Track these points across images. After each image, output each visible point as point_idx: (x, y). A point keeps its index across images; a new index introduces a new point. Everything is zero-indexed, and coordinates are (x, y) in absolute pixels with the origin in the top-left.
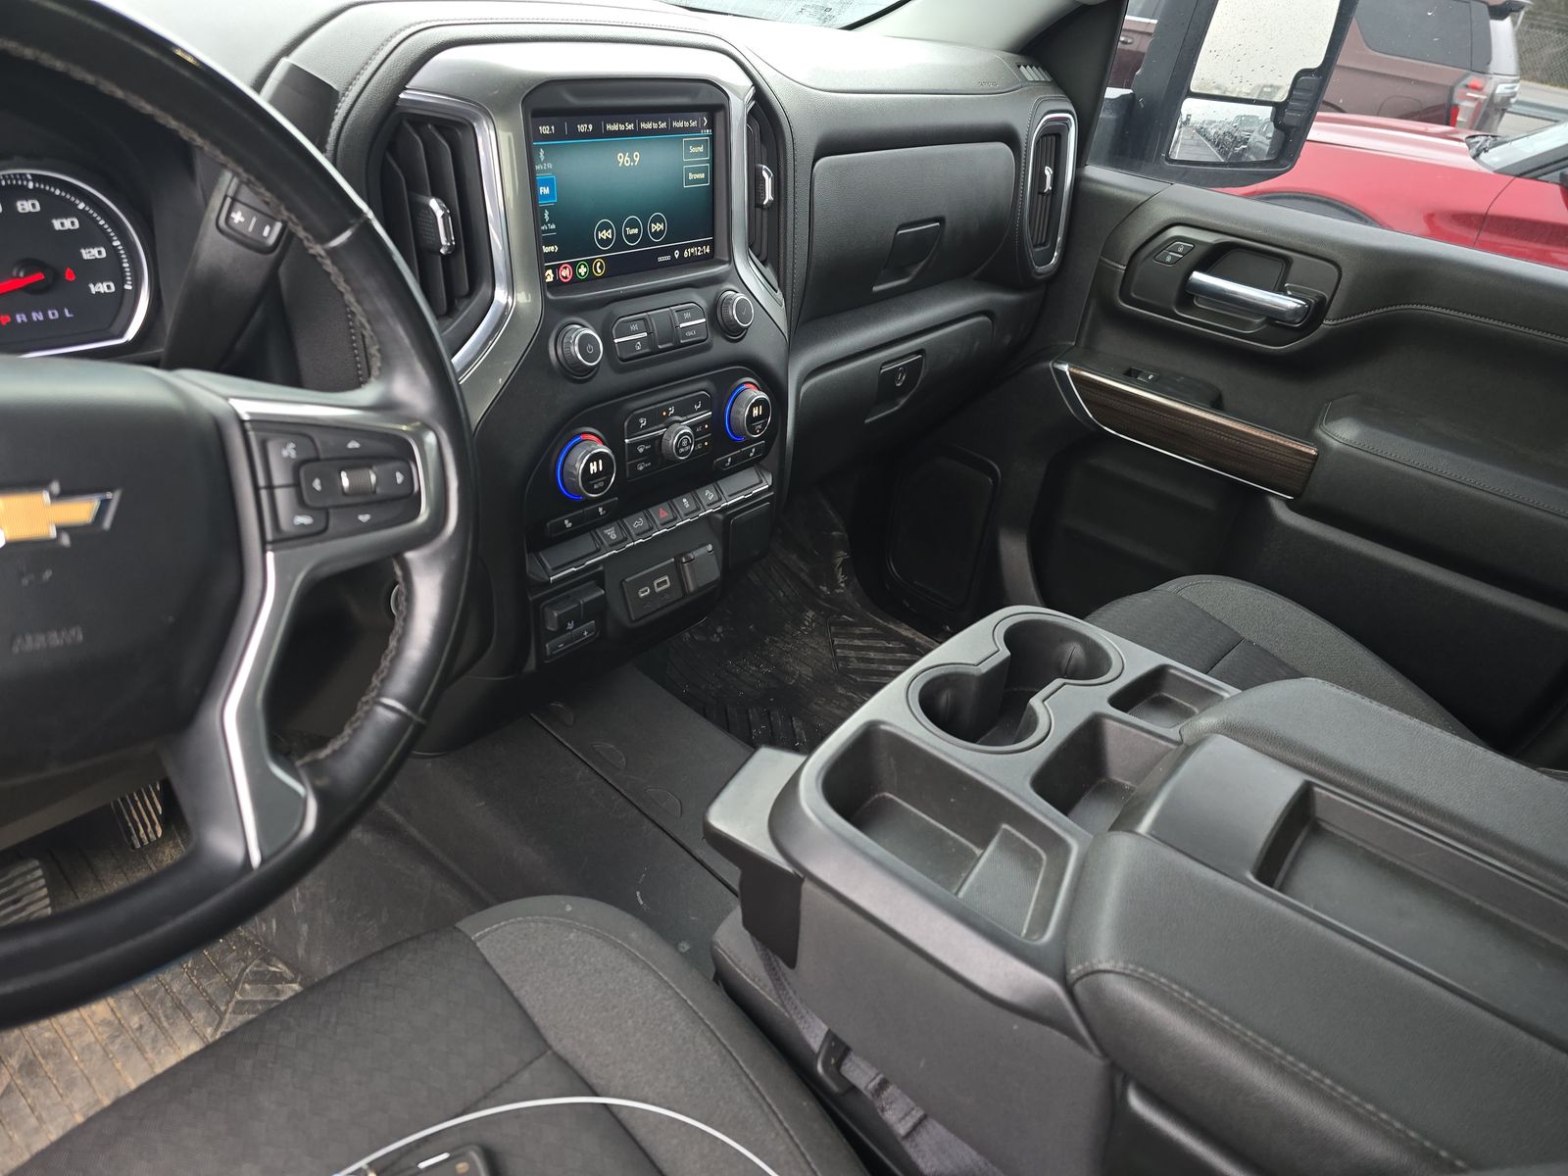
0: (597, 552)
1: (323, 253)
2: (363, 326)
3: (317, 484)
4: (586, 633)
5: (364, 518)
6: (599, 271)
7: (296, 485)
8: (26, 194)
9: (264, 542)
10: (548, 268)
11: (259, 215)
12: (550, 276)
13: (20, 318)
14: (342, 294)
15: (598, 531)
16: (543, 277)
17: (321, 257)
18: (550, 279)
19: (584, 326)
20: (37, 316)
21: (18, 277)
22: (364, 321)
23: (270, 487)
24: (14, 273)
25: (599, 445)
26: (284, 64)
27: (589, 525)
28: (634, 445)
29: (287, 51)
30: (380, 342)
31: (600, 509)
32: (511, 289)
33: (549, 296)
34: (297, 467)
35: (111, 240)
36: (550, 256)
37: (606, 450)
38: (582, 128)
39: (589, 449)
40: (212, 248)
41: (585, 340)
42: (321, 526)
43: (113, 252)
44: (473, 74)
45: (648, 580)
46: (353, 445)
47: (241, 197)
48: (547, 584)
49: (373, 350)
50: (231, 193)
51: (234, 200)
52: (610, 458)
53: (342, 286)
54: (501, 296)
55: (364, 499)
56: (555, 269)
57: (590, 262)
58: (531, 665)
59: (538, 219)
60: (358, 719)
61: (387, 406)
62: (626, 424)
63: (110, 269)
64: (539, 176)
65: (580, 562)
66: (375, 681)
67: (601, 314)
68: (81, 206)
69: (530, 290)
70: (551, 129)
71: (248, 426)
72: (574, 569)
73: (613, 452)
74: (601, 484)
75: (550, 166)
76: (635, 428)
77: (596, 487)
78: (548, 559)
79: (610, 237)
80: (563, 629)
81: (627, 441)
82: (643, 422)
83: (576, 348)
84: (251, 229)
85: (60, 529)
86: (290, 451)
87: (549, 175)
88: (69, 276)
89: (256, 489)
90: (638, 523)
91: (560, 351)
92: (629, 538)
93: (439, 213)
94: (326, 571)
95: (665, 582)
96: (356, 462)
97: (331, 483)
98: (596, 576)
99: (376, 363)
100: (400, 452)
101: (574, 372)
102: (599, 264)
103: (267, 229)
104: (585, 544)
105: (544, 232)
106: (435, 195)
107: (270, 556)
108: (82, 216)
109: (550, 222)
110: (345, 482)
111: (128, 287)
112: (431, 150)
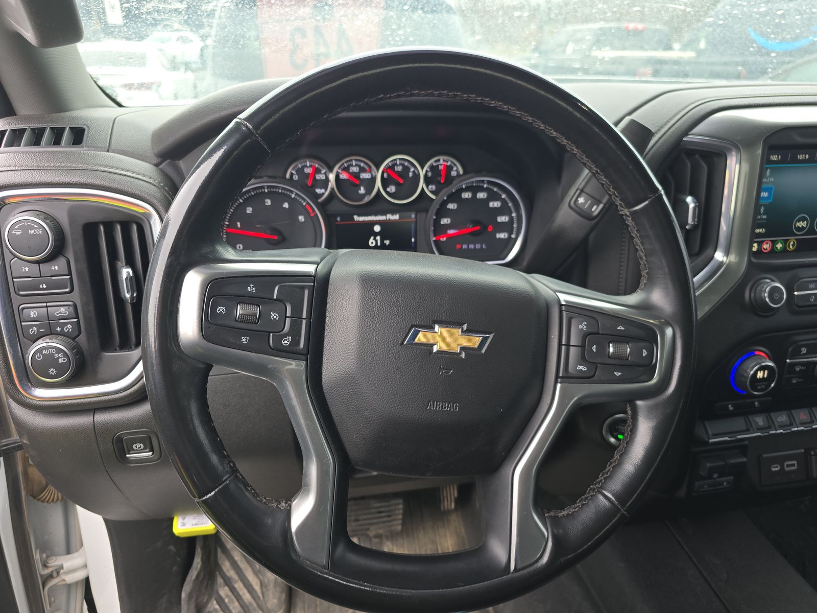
0: (747, 431)
1: (628, 214)
2: (641, 258)
3: (594, 348)
4: (725, 484)
5: (618, 374)
6: (791, 247)
7: (582, 346)
8: (481, 189)
9: (557, 376)
10: (755, 242)
11: (593, 199)
12: (755, 247)
13: (465, 246)
14: (632, 238)
15: (750, 417)
16: (751, 246)
17: (628, 216)
18: (754, 249)
19: (773, 281)
20: (471, 246)
21: (469, 227)
22: (642, 255)
23: (568, 345)
24: (468, 226)
25: (768, 360)
26: (627, 119)
27: (746, 411)
28: (793, 365)
29: (631, 113)
30: (649, 268)
31: (756, 403)
32: (727, 253)
33: (753, 260)
34: (585, 336)
35: (511, 213)
36: (760, 235)
37: (771, 364)
38: (800, 157)
39: (760, 361)
40: (564, 216)
41: (774, 290)
42: (592, 374)
43: (511, 219)
44: (733, 125)
45: (781, 460)
46: (621, 328)
47: (586, 190)
48: (707, 443)
49: (644, 273)
50: (581, 187)
51: (582, 191)
52: (775, 370)
53: (634, 233)
54: (719, 256)
55: (620, 362)
56: (760, 244)
57: (786, 241)
58: (682, 493)
59: (757, 212)
60: (586, 498)
61: (645, 307)
62: (790, 349)
63: (507, 227)
64: (764, 186)
65: (734, 435)
66: (601, 478)
67: (788, 275)
68: (504, 196)
69: (740, 254)
70: (778, 158)
71: (563, 308)
72: (727, 438)
73: (777, 367)
74: (764, 387)
75: (772, 179)
76: (796, 353)
77: (759, 387)
78: (711, 427)
79: (805, 226)
80: (710, 477)
81: (788, 361)
82: (804, 350)
83: (766, 295)
84: (586, 207)
85: (462, 349)
86: (583, 326)
87: (770, 186)
88: (490, 228)
89: (560, 345)
90: (782, 418)
91: (753, 295)
92: (773, 427)
93: (692, 206)
94: (587, 401)
95: (793, 465)
96: (620, 339)
97: (603, 348)
98: (742, 448)
99: (644, 281)
100: (649, 337)
101: (761, 309)
102: (792, 243)
103: (595, 207)
104: (739, 423)
105: (759, 220)
106: (691, 194)
107: (559, 385)
108: (503, 201)
109: (764, 214)
110: (611, 350)
111: (513, 236)
112: (695, 170)
